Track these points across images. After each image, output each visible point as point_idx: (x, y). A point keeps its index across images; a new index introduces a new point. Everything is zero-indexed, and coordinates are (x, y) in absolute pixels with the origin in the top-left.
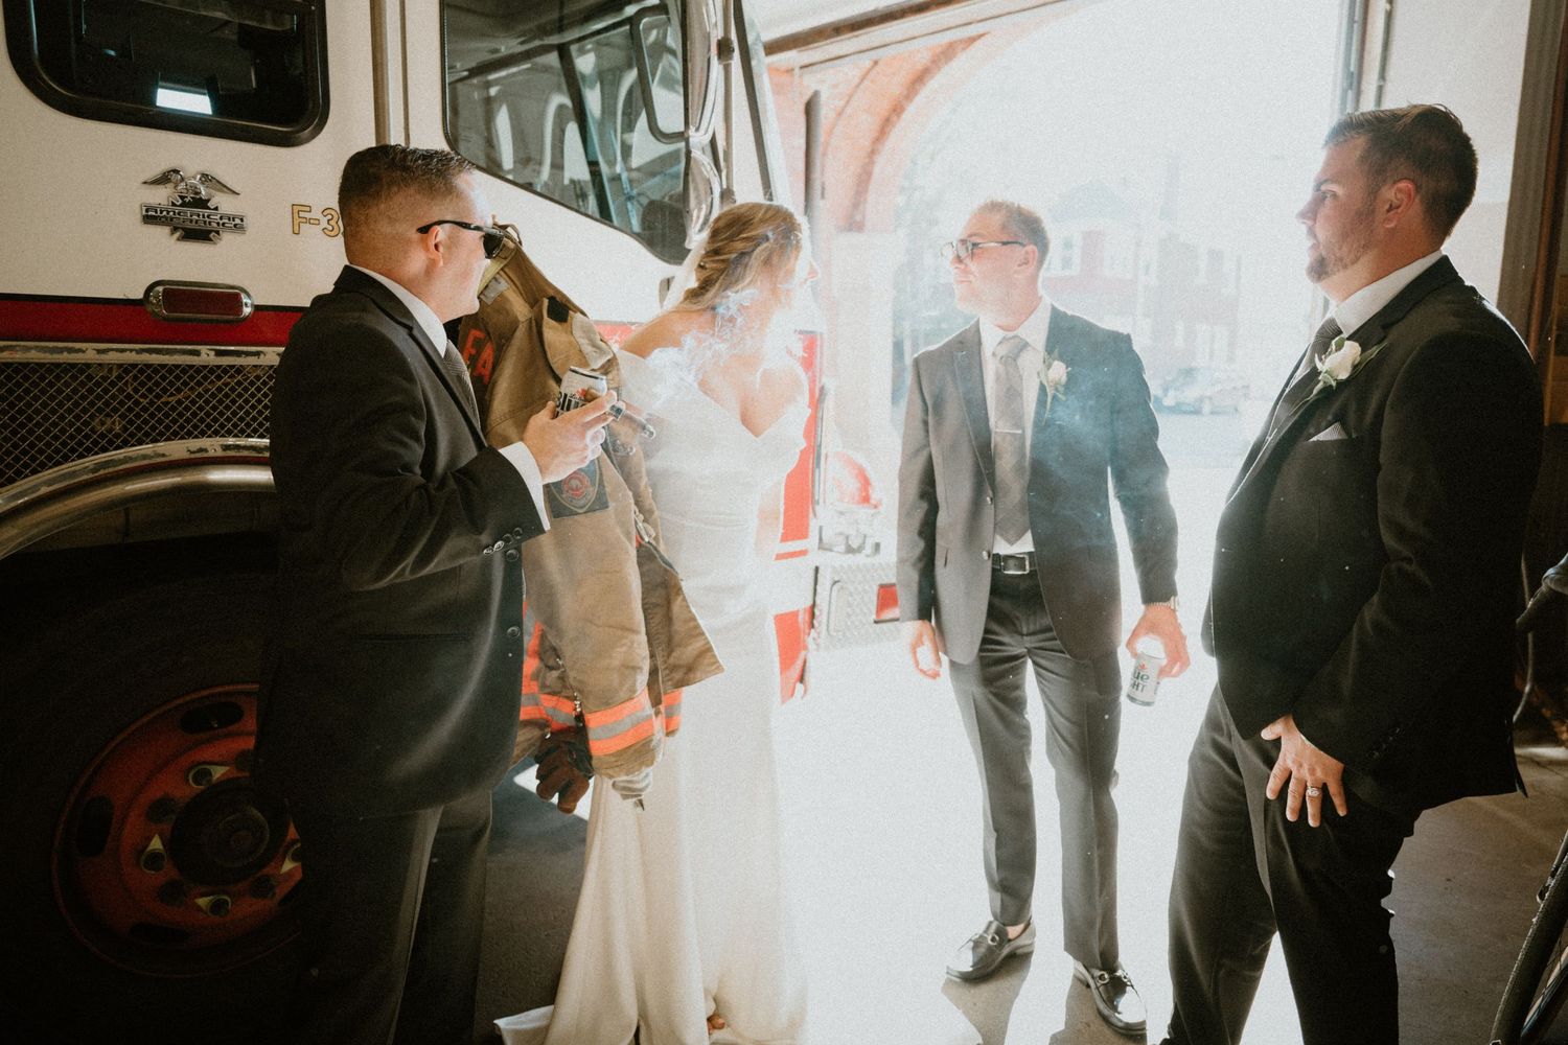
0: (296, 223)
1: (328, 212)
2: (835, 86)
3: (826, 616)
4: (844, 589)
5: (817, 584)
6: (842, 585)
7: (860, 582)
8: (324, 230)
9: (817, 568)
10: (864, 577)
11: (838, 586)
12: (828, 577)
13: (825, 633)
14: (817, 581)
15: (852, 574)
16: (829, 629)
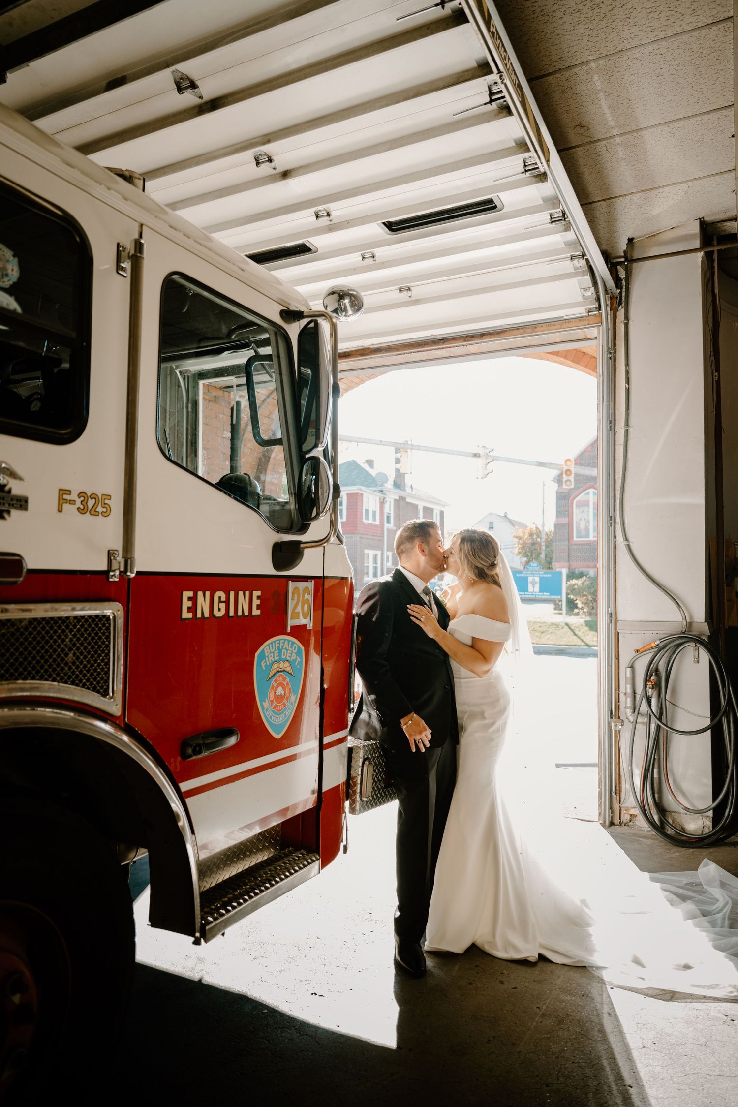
0: (61, 503)
1: (81, 495)
3: (359, 786)
4: (370, 763)
5: (351, 762)
6: (369, 761)
7: (378, 757)
8: (78, 509)
9: (350, 750)
10: (380, 753)
11: (367, 762)
12: (361, 755)
13: (358, 799)
14: (351, 760)
15: (374, 752)
16: (361, 796)
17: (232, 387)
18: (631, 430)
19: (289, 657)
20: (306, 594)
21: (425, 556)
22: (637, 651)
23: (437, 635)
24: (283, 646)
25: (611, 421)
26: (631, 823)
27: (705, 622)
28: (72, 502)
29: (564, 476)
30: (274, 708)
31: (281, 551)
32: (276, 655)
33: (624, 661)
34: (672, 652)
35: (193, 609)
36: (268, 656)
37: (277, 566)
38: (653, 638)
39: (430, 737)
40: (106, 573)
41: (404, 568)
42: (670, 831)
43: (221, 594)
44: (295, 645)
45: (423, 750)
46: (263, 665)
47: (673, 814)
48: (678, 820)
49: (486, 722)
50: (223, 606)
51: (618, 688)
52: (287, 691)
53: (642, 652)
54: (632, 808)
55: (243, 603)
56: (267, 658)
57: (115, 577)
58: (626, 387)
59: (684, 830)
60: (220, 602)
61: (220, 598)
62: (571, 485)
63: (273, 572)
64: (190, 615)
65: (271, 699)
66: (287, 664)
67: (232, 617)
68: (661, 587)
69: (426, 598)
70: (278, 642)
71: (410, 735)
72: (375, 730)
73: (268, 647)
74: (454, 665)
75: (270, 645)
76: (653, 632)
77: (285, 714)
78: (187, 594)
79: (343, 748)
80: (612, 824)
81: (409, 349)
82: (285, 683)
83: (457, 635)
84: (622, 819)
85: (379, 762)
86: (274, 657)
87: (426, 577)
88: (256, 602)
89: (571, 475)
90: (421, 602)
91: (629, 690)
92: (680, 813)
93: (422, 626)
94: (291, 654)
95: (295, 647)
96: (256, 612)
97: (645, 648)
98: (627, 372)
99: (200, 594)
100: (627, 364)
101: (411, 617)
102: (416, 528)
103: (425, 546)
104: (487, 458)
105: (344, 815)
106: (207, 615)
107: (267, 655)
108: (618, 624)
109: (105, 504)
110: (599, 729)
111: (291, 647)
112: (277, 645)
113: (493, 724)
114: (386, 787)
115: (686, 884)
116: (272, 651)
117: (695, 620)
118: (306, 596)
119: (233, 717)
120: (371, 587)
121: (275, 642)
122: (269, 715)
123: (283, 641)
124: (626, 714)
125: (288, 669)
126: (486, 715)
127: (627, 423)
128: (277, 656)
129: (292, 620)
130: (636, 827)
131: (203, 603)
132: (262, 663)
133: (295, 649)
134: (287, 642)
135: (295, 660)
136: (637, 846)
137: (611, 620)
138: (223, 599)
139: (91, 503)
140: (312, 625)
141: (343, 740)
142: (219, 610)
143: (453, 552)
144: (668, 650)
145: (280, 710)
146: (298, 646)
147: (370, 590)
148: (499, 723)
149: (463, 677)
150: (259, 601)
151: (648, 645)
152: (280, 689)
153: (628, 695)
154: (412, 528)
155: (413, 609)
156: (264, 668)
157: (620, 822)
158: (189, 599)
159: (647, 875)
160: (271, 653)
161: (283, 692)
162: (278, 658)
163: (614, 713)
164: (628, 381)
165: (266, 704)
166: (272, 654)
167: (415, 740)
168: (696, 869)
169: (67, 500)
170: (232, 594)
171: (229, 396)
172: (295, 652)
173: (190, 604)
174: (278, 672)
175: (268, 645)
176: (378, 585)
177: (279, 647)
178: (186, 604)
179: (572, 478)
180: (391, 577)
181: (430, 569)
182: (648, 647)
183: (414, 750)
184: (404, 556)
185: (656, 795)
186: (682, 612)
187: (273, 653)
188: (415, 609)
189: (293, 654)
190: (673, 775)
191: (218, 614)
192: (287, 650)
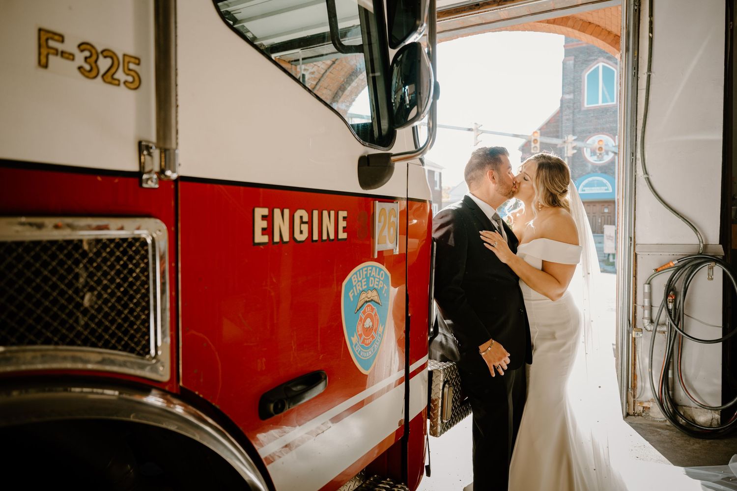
0: (44, 52)
1: (84, 46)
2: (313, 73)
3: (440, 409)
4: (450, 387)
5: (431, 385)
6: (449, 384)
7: (455, 378)
8: (80, 68)
9: (431, 374)
10: (457, 374)
11: (447, 385)
12: (442, 379)
13: (439, 422)
14: (432, 383)
15: (452, 374)
16: (442, 419)
17: (298, 60)
18: (653, 76)
19: (377, 285)
20: (392, 216)
21: (494, 183)
22: (656, 270)
23: (509, 260)
24: (370, 274)
25: (635, 68)
26: (644, 414)
27: (720, 244)
28: (71, 57)
29: (532, 144)
30: (363, 342)
31: (368, 165)
32: (363, 284)
33: (642, 277)
34: (690, 271)
35: (268, 231)
36: (355, 286)
37: (364, 183)
38: (671, 258)
39: (508, 361)
40: (137, 176)
41: (473, 195)
42: (682, 421)
43: (301, 213)
44: (382, 272)
45: (503, 374)
46: (351, 295)
47: (684, 407)
48: (689, 413)
49: (558, 342)
50: (305, 227)
51: (635, 302)
52: (375, 323)
53: (659, 271)
54: (646, 402)
55: (328, 225)
56: (354, 288)
57: (151, 183)
58: (649, 36)
59: (694, 421)
60: (302, 222)
61: (301, 217)
62: (537, 150)
63: (359, 190)
64: (265, 239)
65: (360, 333)
66: (375, 293)
67: (316, 241)
68: (678, 214)
69: (495, 224)
70: (366, 269)
71: (490, 362)
72: (451, 352)
73: (355, 276)
74: (523, 287)
75: (358, 273)
76: (670, 253)
77: (374, 347)
78: (260, 212)
79: (425, 373)
80: (628, 415)
81: (448, 16)
82: (373, 314)
83: (527, 260)
84: (636, 410)
85: (456, 382)
86: (362, 287)
87: (495, 204)
88: (342, 224)
89: (537, 143)
90: (491, 228)
91: (647, 304)
92: (691, 407)
93: (495, 251)
94: (379, 282)
95: (382, 274)
96: (343, 235)
97: (664, 268)
98: (651, 23)
99: (277, 212)
100: (651, 15)
101: (485, 244)
102: (487, 155)
103: (495, 173)
104: (477, 132)
105: (426, 437)
106: (286, 238)
107: (354, 284)
108: (636, 247)
109: (130, 70)
110: (616, 336)
111: (379, 275)
112: (365, 273)
113: (564, 344)
114: (461, 405)
115: (723, 479)
116: (360, 279)
117: (710, 243)
118: (392, 219)
119: (320, 358)
120: (443, 214)
121: (362, 269)
122: (357, 351)
123: (370, 268)
124: (643, 324)
125: (376, 299)
126: (557, 335)
127: (650, 69)
128: (365, 285)
129: (380, 245)
130: (650, 418)
131: (281, 223)
132: (350, 294)
133: (382, 277)
134: (374, 268)
135: (382, 288)
136: (657, 437)
137: (631, 244)
138: (306, 219)
139: (104, 64)
140: (398, 250)
141: (423, 367)
142: (301, 232)
143: (527, 177)
144: (686, 269)
145: (369, 344)
146: (385, 272)
147: (442, 218)
148: (570, 343)
149: (532, 298)
150: (345, 222)
151: (666, 264)
152: (369, 320)
153: (645, 308)
154: (483, 155)
155: (485, 235)
156: (352, 299)
157: (634, 413)
158: (264, 217)
159: (681, 470)
160: (358, 281)
161: (371, 324)
162: (366, 287)
163: (633, 323)
164: (651, 30)
165: (355, 339)
166: (360, 283)
167: (494, 366)
168: (727, 464)
169: (57, 50)
170: (316, 213)
171: (296, 69)
172: (382, 279)
173: (264, 224)
174: (367, 302)
175: (356, 273)
176: (450, 212)
177: (366, 275)
178: (260, 224)
179: (538, 145)
180: (461, 204)
181: (500, 196)
182: (666, 267)
183: (494, 375)
184: (473, 184)
185: (670, 392)
186: (699, 236)
187: (361, 281)
188: (487, 235)
189: (381, 282)
190: (685, 375)
191: (300, 237)
192: (375, 278)
